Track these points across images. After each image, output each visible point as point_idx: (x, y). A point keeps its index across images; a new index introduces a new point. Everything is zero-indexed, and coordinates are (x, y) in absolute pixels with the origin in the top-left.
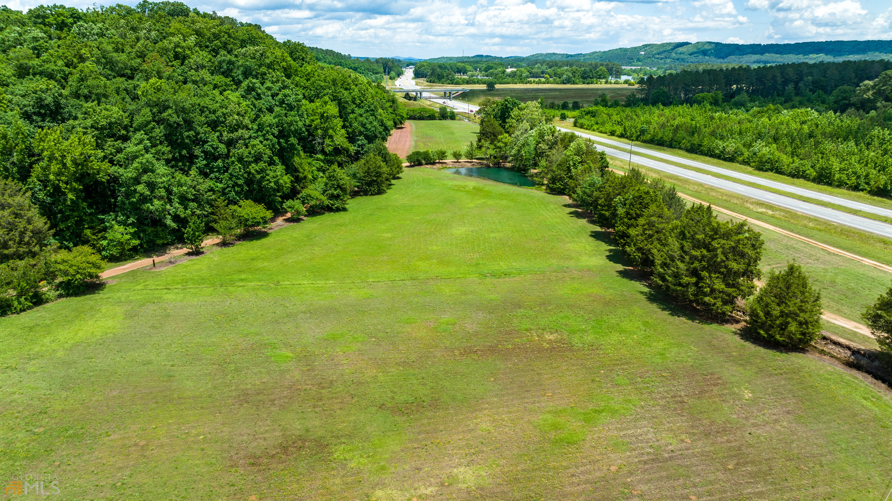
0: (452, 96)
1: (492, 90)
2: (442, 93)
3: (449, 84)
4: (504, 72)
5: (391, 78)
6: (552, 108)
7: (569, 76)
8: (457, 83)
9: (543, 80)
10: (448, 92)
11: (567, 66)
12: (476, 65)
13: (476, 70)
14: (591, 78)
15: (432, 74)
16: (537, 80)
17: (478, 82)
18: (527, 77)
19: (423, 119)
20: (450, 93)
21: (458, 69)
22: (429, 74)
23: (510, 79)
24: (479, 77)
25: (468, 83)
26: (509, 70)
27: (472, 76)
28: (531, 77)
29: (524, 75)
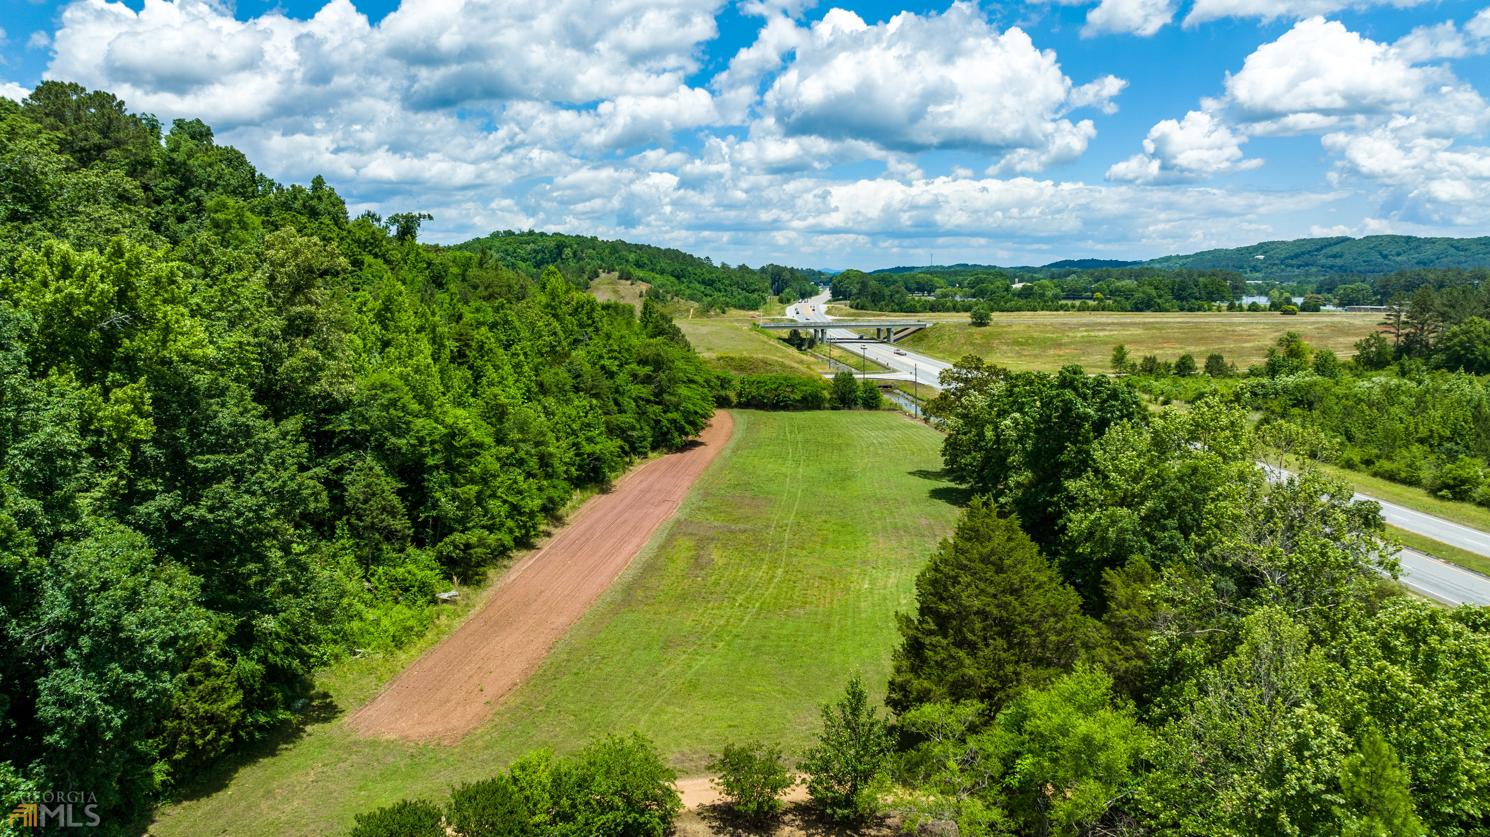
0: (893, 337)
1: (985, 325)
2: (874, 331)
3: (894, 311)
4: (1007, 289)
5: (781, 301)
6: (1151, 371)
7: (1149, 295)
8: (911, 310)
9: (1091, 303)
10: (884, 329)
11: (1130, 277)
12: (953, 278)
13: (954, 286)
14: (1197, 299)
15: (860, 293)
16: (1077, 303)
17: (955, 309)
18: (1056, 297)
19: (786, 408)
20: (889, 330)
21: (918, 283)
22: (855, 291)
23: (1022, 302)
24: (958, 299)
25: (933, 308)
26: (1018, 286)
27: (945, 296)
28: (1064, 298)
29: (1049, 294)
